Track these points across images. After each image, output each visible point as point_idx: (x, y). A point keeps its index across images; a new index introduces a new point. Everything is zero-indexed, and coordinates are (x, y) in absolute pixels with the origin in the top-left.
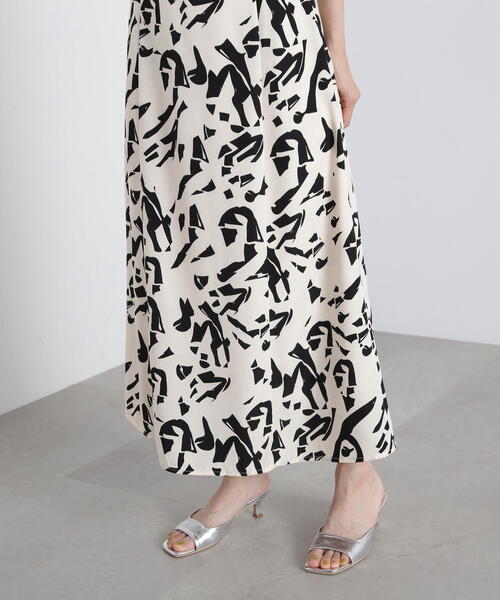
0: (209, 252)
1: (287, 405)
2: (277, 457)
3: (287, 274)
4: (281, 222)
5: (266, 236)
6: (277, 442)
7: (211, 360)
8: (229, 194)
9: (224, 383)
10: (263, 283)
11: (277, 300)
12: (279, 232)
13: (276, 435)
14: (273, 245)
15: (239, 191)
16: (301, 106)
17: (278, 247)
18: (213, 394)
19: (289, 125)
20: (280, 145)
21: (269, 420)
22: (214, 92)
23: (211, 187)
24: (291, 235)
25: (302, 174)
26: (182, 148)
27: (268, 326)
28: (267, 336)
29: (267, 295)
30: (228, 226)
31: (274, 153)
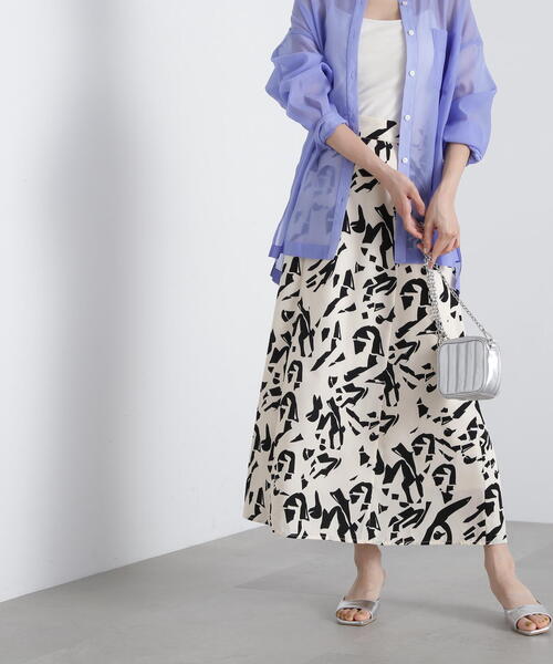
0: (341, 358)
1: (386, 491)
2: (371, 535)
3: (398, 386)
4: (401, 345)
5: (388, 353)
6: (373, 521)
7: (327, 444)
8: (365, 316)
9: (336, 463)
10: (380, 388)
11: (389, 404)
12: (398, 352)
13: (373, 515)
14: (392, 361)
15: (373, 314)
17: (395, 364)
18: (325, 472)
19: (416, 274)
20: (408, 287)
21: (368, 499)
22: (368, 239)
23: (352, 308)
24: (406, 357)
25: (422, 313)
26: (337, 277)
27: (378, 423)
28: (376, 430)
29: (381, 398)
30: (359, 339)
31: (402, 293)
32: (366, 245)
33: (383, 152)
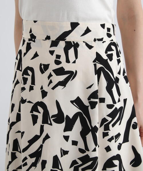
31: (104, 169)
32: (67, 133)
33: (71, 52)
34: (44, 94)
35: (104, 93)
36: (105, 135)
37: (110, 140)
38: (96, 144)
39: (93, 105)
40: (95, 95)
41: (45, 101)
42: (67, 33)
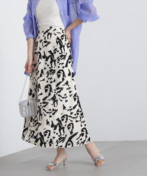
0: (41, 94)
1: (54, 132)
2: (50, 145)
3: (57, 100)
4: (58, 89)
5: (54, 92)
6: (51, 141)
8: (47, 82)
10: (52, 102)
11: (55, 106)
12: (57, 91)
13: (51, 140)
14: (55, 94)
15: (49, 81)
16: (64, 65)
17: (56, 94)
19: (61, 68)
20: (59, 72)
21: (49, 135)
22: (47, 60)
23: (44, 80)
24: (59, 92)
25: (63, 79)
27: (52, 112)
28: (51, 114)
29: (52, 105)
30: (46, 88)
31: (57, 74)
32: (46, 62)
33: (49, 36)
34: (40, 49)
35: (58, 49)
36: (58, 62)
37: (60, 64)
38: (55, 65)
39: (55, 53)
40: (56, 49)
41: (41, 51)
42: (48, 30)
